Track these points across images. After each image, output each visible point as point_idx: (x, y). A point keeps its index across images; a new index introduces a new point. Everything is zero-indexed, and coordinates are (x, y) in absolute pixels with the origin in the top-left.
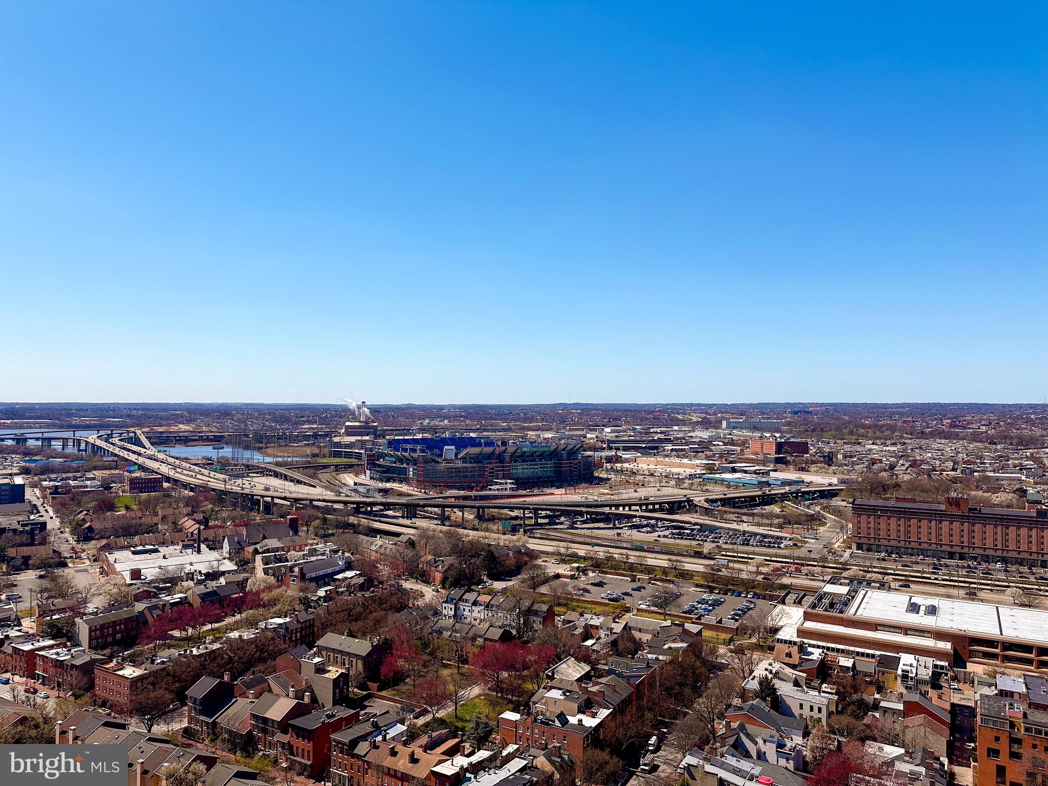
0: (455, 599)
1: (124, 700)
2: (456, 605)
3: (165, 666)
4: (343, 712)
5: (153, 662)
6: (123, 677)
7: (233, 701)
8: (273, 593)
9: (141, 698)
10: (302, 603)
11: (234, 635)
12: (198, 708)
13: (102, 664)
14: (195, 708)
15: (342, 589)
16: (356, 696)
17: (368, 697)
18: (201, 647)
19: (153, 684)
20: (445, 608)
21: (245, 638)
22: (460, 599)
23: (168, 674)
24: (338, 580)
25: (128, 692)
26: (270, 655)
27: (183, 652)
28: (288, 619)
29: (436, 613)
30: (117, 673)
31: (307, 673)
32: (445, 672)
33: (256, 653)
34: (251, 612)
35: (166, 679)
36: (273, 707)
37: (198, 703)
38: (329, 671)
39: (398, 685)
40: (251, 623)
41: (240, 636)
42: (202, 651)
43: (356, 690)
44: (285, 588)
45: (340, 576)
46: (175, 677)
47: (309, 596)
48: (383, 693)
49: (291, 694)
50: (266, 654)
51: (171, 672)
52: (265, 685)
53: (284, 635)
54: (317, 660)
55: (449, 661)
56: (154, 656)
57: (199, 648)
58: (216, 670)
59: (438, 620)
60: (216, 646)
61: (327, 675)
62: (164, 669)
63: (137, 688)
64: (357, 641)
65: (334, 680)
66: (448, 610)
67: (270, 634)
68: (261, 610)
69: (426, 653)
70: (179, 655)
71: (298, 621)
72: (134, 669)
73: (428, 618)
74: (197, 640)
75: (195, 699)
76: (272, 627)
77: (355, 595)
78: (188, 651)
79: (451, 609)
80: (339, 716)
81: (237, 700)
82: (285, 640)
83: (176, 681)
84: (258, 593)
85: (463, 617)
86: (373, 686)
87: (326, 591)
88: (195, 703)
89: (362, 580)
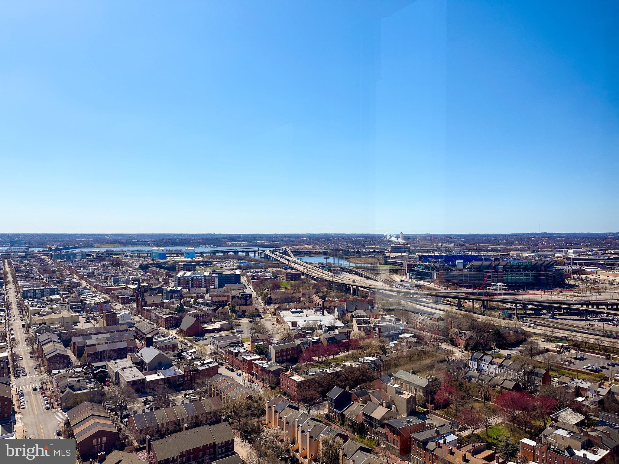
0: (477, 359)
1: (295, 393)
2: (478, 362)
3: (314, 377)
4: (415, 421)
5: (307, 374)
6: (294, 380)
7: (352, 403)
8: (366, 341)
9: (304, 393)
10: (382, 350)
11: (347, 364)
12: (333, 404)
13: (284, 372)
14: (331, 404)
15: (404, 344)
16: (420, 411)
17: (428, 412)
18: (331, 368)
19: (309, 387)
20: (471, 363)
21: (353, 367)
22: (481, 359)
23: (316, 382)
24: (401, 338)
25: (296, 389)
26: (367, 378)
27: (322, 370)
28: (375, 359)
29: (466, 366)
30: (291, 377)
31: (391, 394)
32: (477, 405)
33: (360, 376)
34: (354, 351)
35: (315, 385)
36: (375, 411)
37: (333, 401)
38: (404, 394)
39: (445, 408)
40: (355, 358)
41: (351, 365)
42: (332, 371)
43: (419, 407)
44: (371, 339)
45: (401, 336)
46: (320, 385)
47: (386, 346)
48: (436, 412)
49: (384, 405)
50: (365, 377)
51: (317, 381)
52: (367, 396)
53: (374, 368)
54: (396, 386)
55: (477, 397)
56: (307, 370)
57: (330, 369)
58: (340, 383)
59: (468, 371)
60: (338, 369)
61: (402, 396)
62: (313, 379)
63: (301, 388)
64: (419, 377)
65: (408, 400)
66: (473, 365)
67: (367, 366)
68: (359, 351)
69: (461, 390)
70: (320, 371)
71: (381, 360)
72: (299, 377)
73: (461, 369)
74: (328, 364)
75: (332, 399)
76: (367, 362)
77: (413, 348)
78: (325, 370)
79: (475, 365)
80: (414, 423)
81: (353, 403)
82: (374, 370)
83: (320, 387)
84: (357, 341)
85: (483, 371)
86: (430, 406)
87: (395, 344)
88: (331, 401)
89: (415, 340)
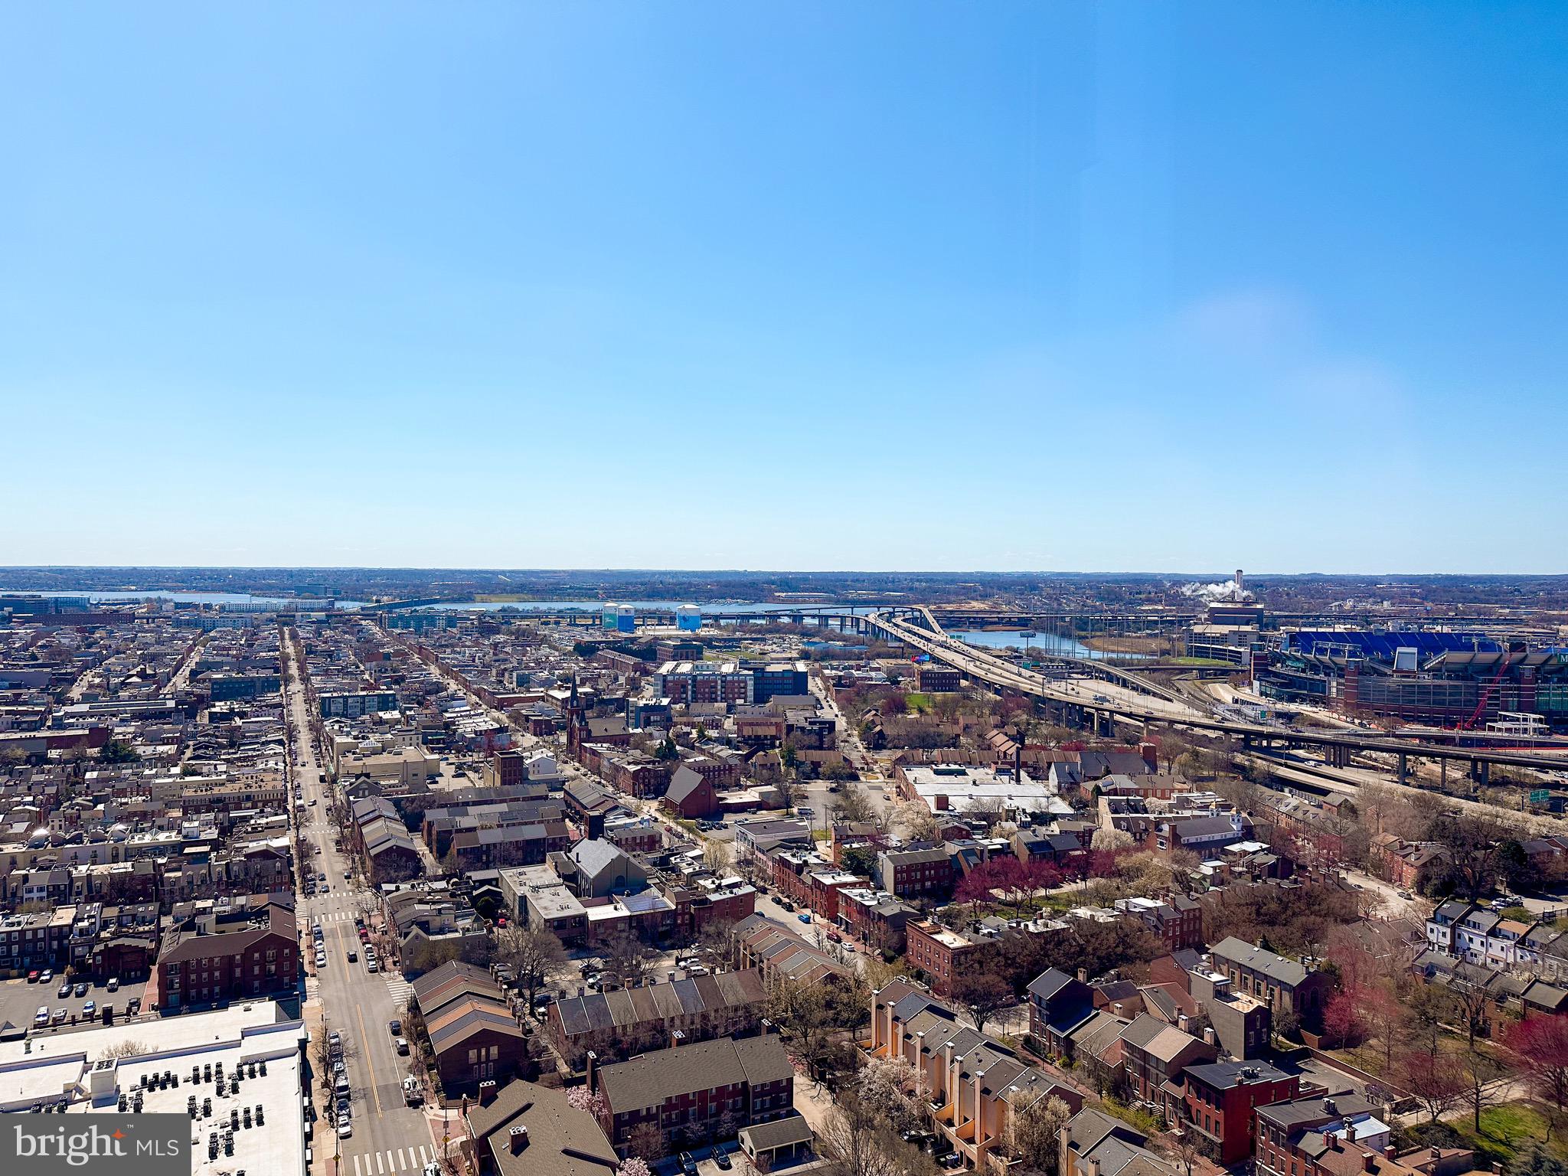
0: (1452, 919)
1: (944, 977)
2: (1453, 928)
3: (993, 940)
4: (1270, 1074)
5: (977, 931)
6: (941, 944)
7: (1094, 1013)
8: (1134, 858)
9: (969, 979)
10: (1178, 881)
11: (1083, 912)
12: (1045, 1012)
13: (916, 920)
14: (1040, 1011)
15: (1241, 869)
16: (1281, 1047)
17: (1305, 1054)
18: (1039, 922)
19: (980, 963)
20: (1432, 931)
21: (1101, 921)
22: (1462, 920)
23: (998, 954)
24: (1234, 853)
25: (948, 967)
26: (1137, 953)
27: (1014, 925)
28: (1160, 903)
29: (1418, 937)
30: (934, 936)
31: (1201, 998)
32: (1448, 1045)
33: (1117, 946)
34: (1103, 881)
35: (996, 960)
36: (1157, 1039)
37: (1044, 1004)
38: (1236, 999)
39: (1355, 1047)
40: (1105, 900)
41: (1092, 916)
42: (1041, 929)
43: (1280, 1038)
44: (1149, 852)
45: (1235, 848)
46: (1010, 962)
47: (1189, 872)
48: (1329, 1054)
49: (1182, 1024)
50: (1132, 950)
51: (1003, 952)
52: (1136, 999)
53: (1155, 926)
54: (1216, 977)
55: (1449, 1024)
56: (977, 922)
57: (1035, 922)
58: (1063, 960)
59: (1425, 951)
60: (1059, 924)
61: (1234, 1005)
62: (992, 944)
63: (960, 964)
64: (1280, 958)
65: (1248, 1016)
66: (1440, 935)
67: (1135, 922)
68: (1116, 882)
69: (1403, 1001)
70: (1011, 927)
71: (1176, 908)
72: (956, 936)
73: (1404, 944)
74: (1031, 909)
75: (1040, 998)
76: (1137, 910)
77: (1265, 882)
78: (1022, 925)
79: (1444, 934)
80: (1265, 1078)
81: (1097, 1014)
82: (1156, 934)
83: (1010, 965)
84: (1109, 855)
85: (1468, 953)
86: (1312, 1040)
87: (1215, 868)
88: (1039, 1004)
89: (1272, 859)
